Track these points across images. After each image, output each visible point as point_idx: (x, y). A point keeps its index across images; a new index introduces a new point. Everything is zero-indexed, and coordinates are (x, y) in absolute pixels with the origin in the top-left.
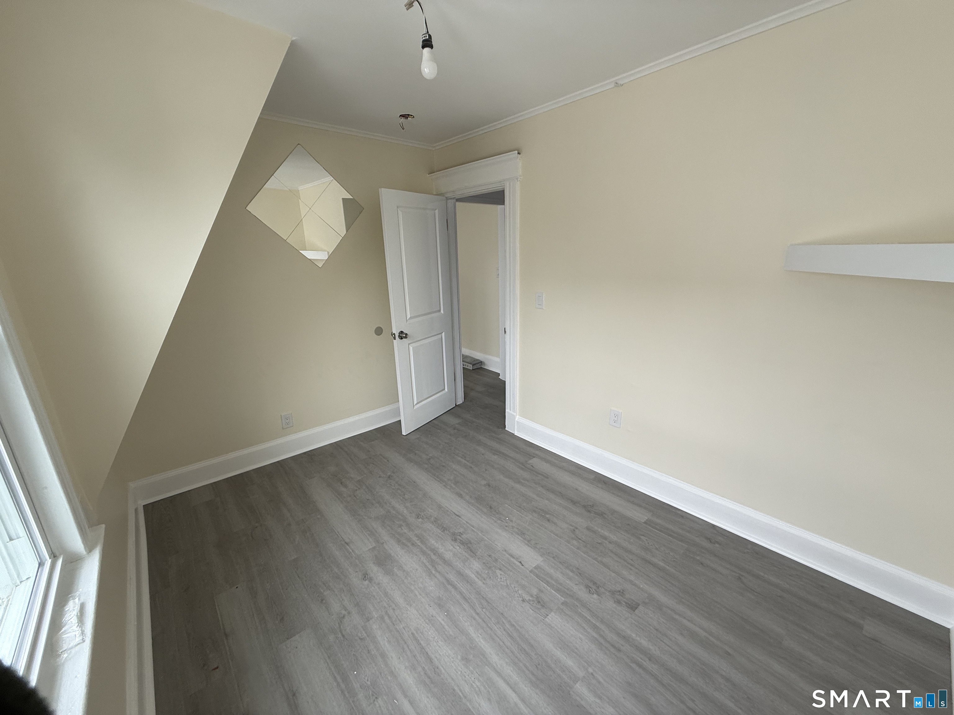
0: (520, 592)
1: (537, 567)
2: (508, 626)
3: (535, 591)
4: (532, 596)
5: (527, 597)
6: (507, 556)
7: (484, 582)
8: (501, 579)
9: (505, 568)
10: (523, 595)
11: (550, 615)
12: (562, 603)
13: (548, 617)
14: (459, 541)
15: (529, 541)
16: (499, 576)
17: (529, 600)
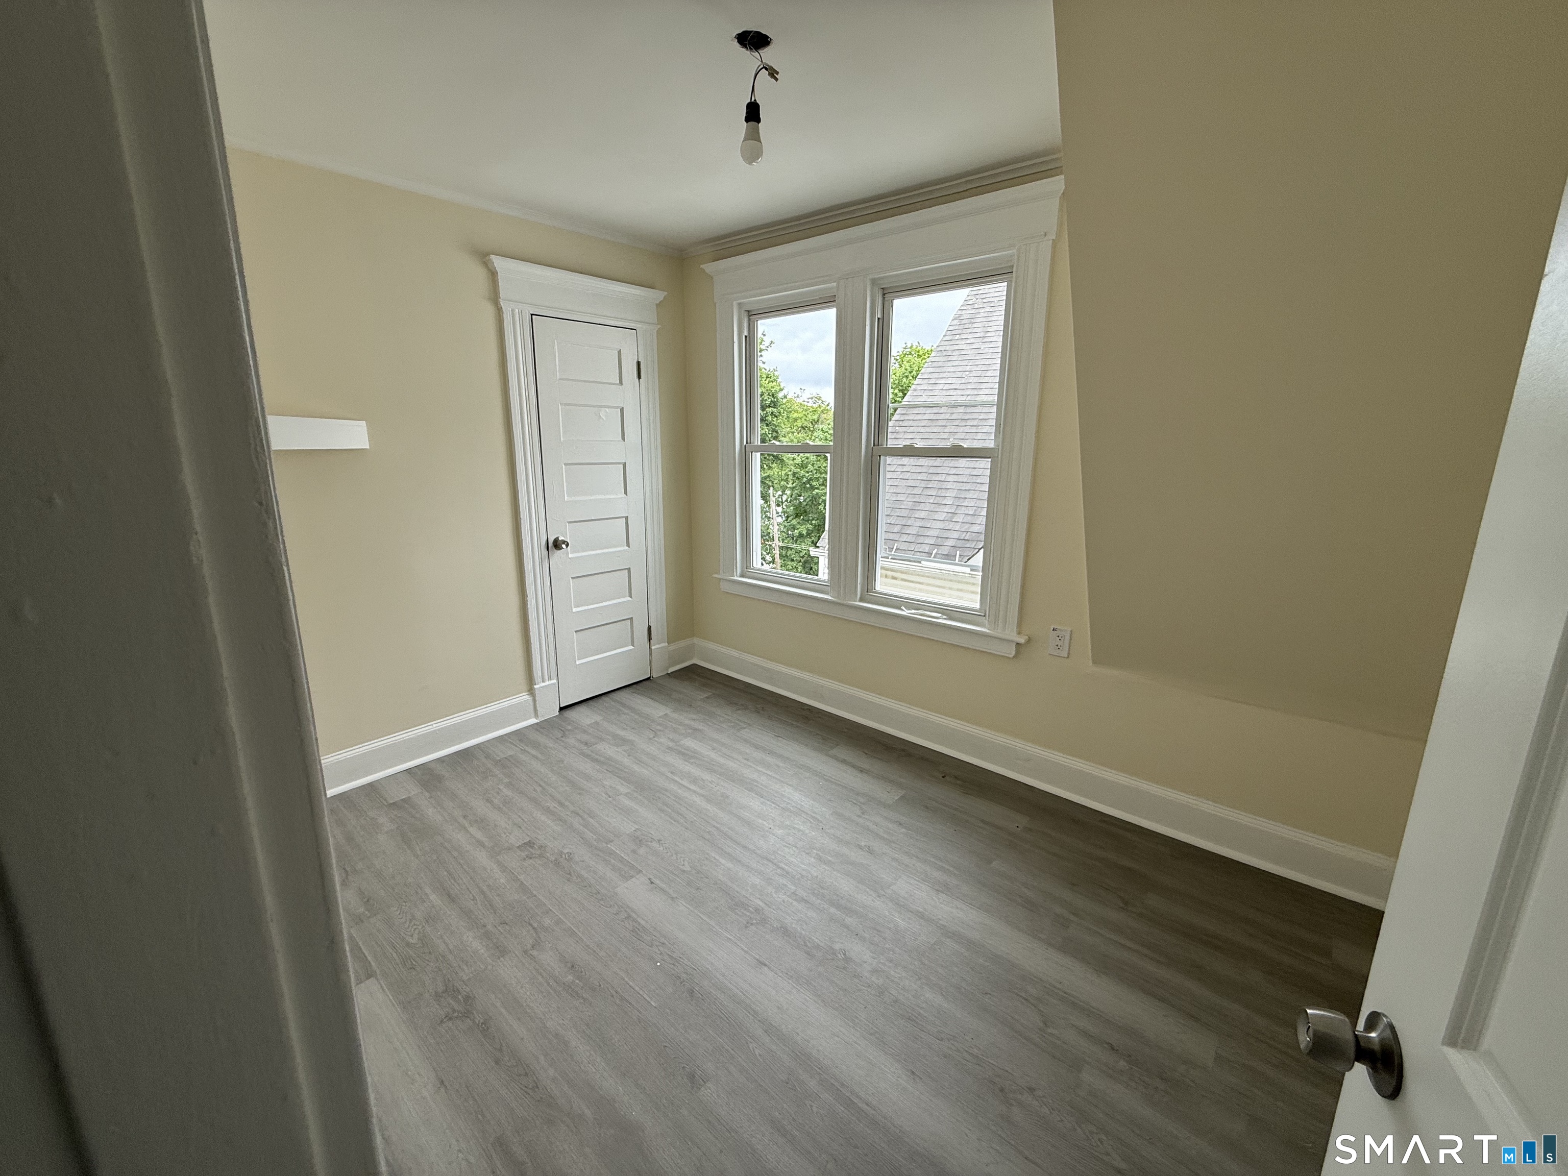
0: (662, 848)
1: (626, 878)
2: (682, 821)
3: (642, 851)
4: (647, 846)
5: (655, 845)
6: (670, 891)
7: (706, 856)
8: (684, 861)
9: (676, 873)
10: (658, 846)
11: (632, 831)
12: (612, 841)
13: (634, 829)
14: (750, 909)
15: (629, 917)
16: (686, 863)
17: (651, 842)
